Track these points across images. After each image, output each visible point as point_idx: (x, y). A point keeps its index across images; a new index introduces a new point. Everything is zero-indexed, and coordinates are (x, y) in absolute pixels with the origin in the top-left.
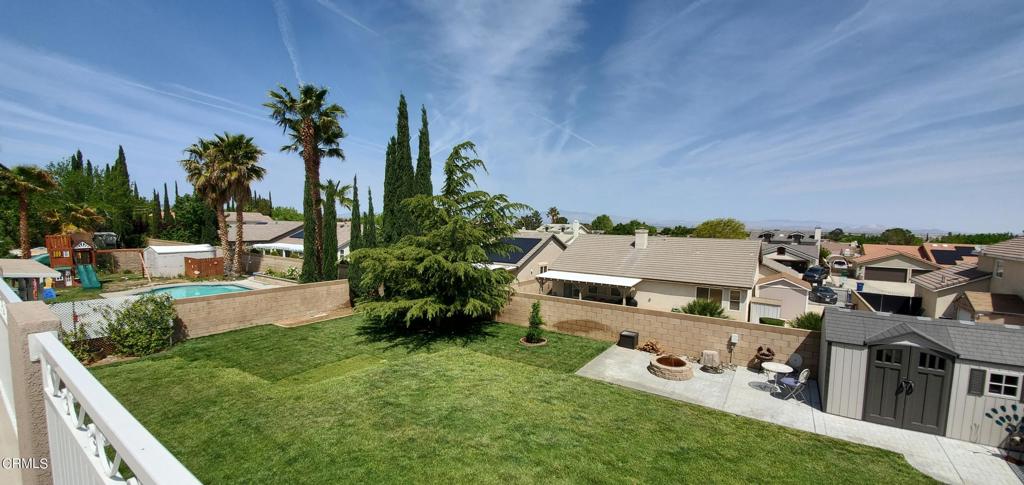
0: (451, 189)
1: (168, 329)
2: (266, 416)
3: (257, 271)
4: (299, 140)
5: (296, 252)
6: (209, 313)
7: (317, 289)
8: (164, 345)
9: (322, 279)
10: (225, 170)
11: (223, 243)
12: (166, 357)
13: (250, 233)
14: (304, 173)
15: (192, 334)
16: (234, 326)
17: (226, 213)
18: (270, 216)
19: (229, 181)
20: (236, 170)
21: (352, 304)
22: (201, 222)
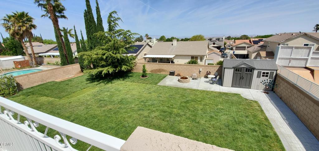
0: (111, 29)
1: (15, 87)
2: (60, 109)
3: (43, 63)
4: (48, 12)
5: (56, 56)
6: (29, 80)
7: (68, 67)
8: (15, 93)
9: (69, 64)
10: (20, 26)
11: (27, 54)
12: (17, 96)
13: (36, 50)
14: (53, 25)
15: (25, 88)
16: (40, 83)
17: (25, 43)
18: (43, 43)
19: (23, 31)
20: (25, 26)
21: (82, 71)
22: (16, 47)
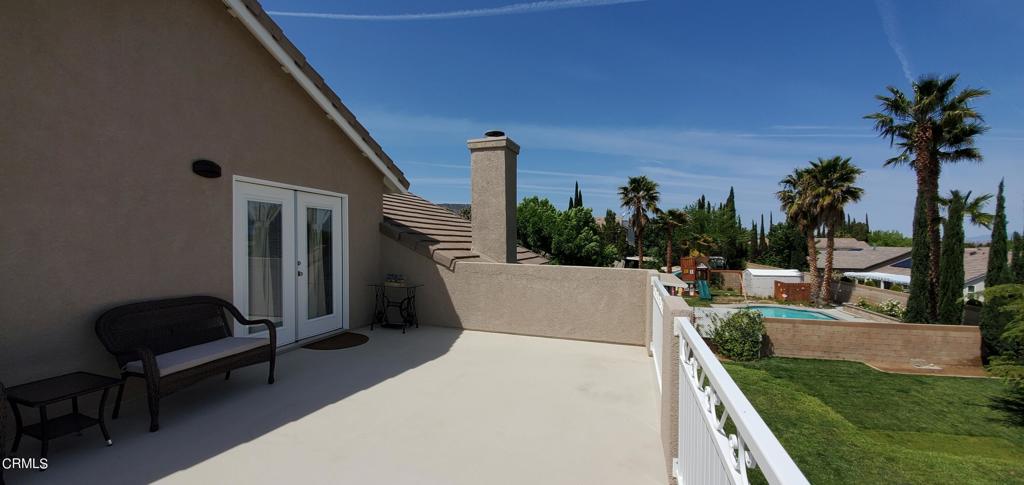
1: (757, 343)
2: (850, 462)
3: (847, 301)
4: (910, 148)
5: (899, 284)
6: (794, 336)
7: (928, 333)
8: (753, 356)
9: (935, 320)
10: (818, 196)
11: (812, 269)
12: (754, 368)
13: (841, 260)
14: (916, 187)
15: (777, 353)
16: (818, 355)
17: (816, 240)
18: (867, 241)
19: (822, 208)
20: (829, 194)
21: (985, 362)
22: (791, 247)
